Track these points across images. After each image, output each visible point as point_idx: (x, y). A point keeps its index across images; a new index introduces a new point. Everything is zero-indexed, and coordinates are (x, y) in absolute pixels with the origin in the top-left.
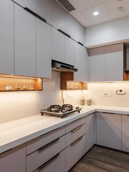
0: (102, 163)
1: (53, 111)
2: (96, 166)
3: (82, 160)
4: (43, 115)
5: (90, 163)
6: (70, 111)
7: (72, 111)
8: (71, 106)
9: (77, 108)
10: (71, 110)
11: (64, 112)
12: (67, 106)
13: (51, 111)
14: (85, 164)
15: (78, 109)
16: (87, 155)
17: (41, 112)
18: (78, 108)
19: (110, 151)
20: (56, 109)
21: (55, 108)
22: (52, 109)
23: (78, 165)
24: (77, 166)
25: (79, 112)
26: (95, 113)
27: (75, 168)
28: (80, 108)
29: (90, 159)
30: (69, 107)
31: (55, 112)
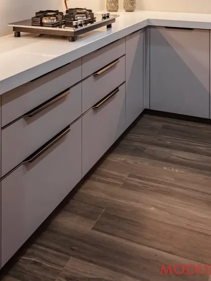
0: (167, 150)
1: (46, 24)
2: (153, 157)
3: (118, 148)
4: (18, 35)
5: (138, 152)
6: (89, 25)
7: (95, 23)
8: (90, 11)
9: (104, 18)
10: (92, 22)
11: (76, 27)
12: (78, 11)
13: (42, 24)
14: (126, 156)
15: (107, 20)
16: (129, 136)
17: (15, 29)
18: (108, 17)
19: (182, 123)
20: (55, 21)
21: (51, 18)
22: (45, 21)
23: (108, 158)
24: (106, 161)
25: (109, 26)
26: (147, 30)
27: (102, 166)
28: (111, 18)
29: (136, 144)
30: (85, 13)
31: (53, 27)
